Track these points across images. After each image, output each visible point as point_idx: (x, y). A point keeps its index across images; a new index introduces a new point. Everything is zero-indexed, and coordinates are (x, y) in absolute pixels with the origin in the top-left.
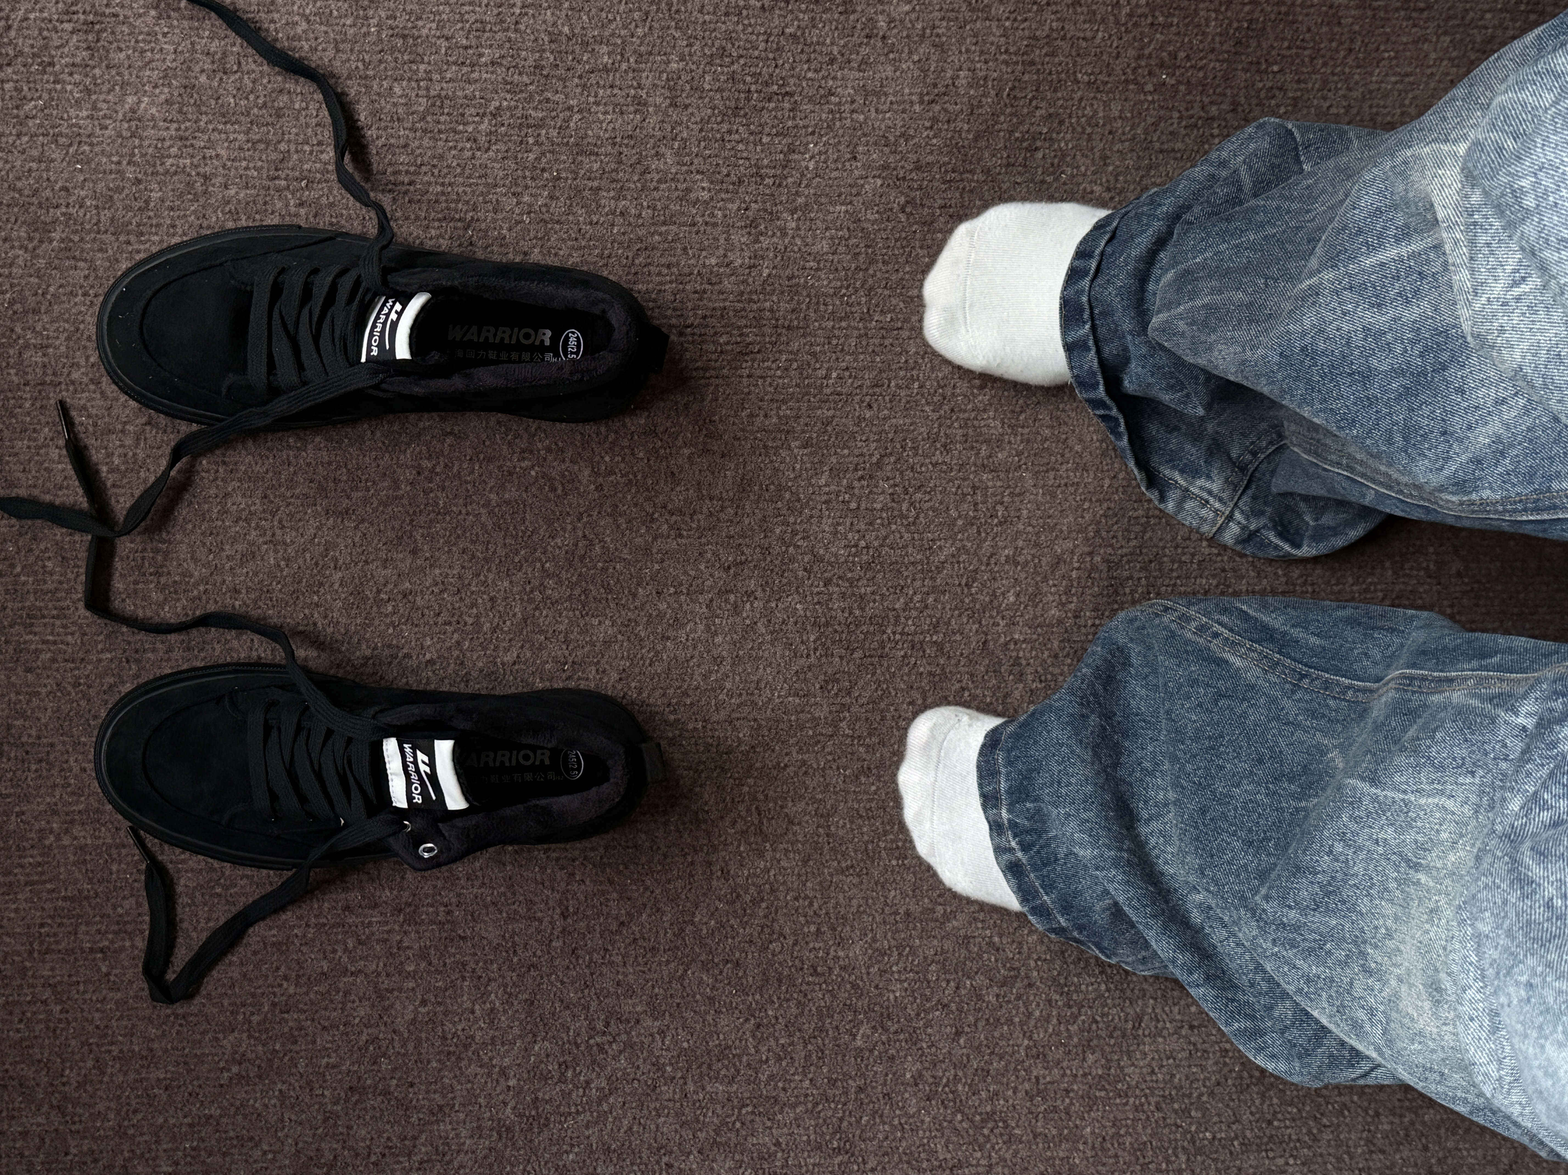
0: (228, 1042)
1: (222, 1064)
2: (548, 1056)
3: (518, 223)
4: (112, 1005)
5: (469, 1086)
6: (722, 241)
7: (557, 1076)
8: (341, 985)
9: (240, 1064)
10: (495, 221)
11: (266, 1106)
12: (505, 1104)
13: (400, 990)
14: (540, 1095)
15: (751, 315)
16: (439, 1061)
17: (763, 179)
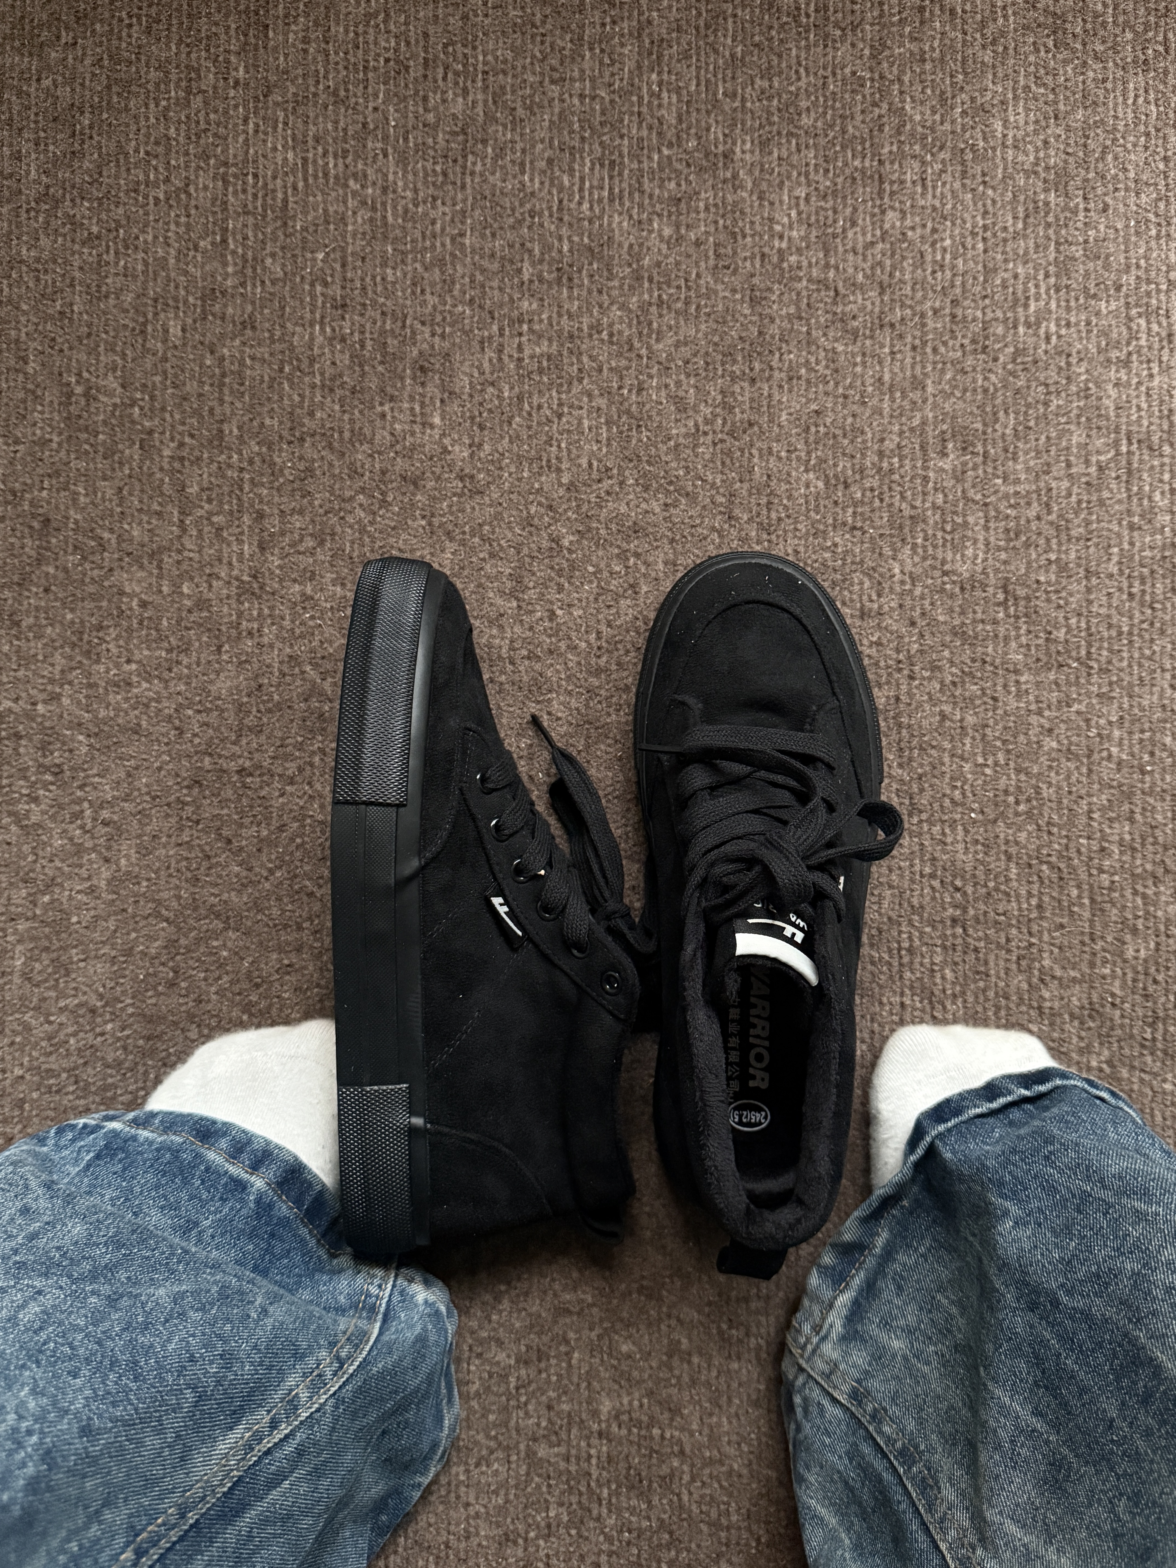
2: (71, 751)
3: (1088, 721)
6: (1073, 974)
7: (47, 761)
10: (1089, 695)
16: (73, 622)
17: (1152, 1025)
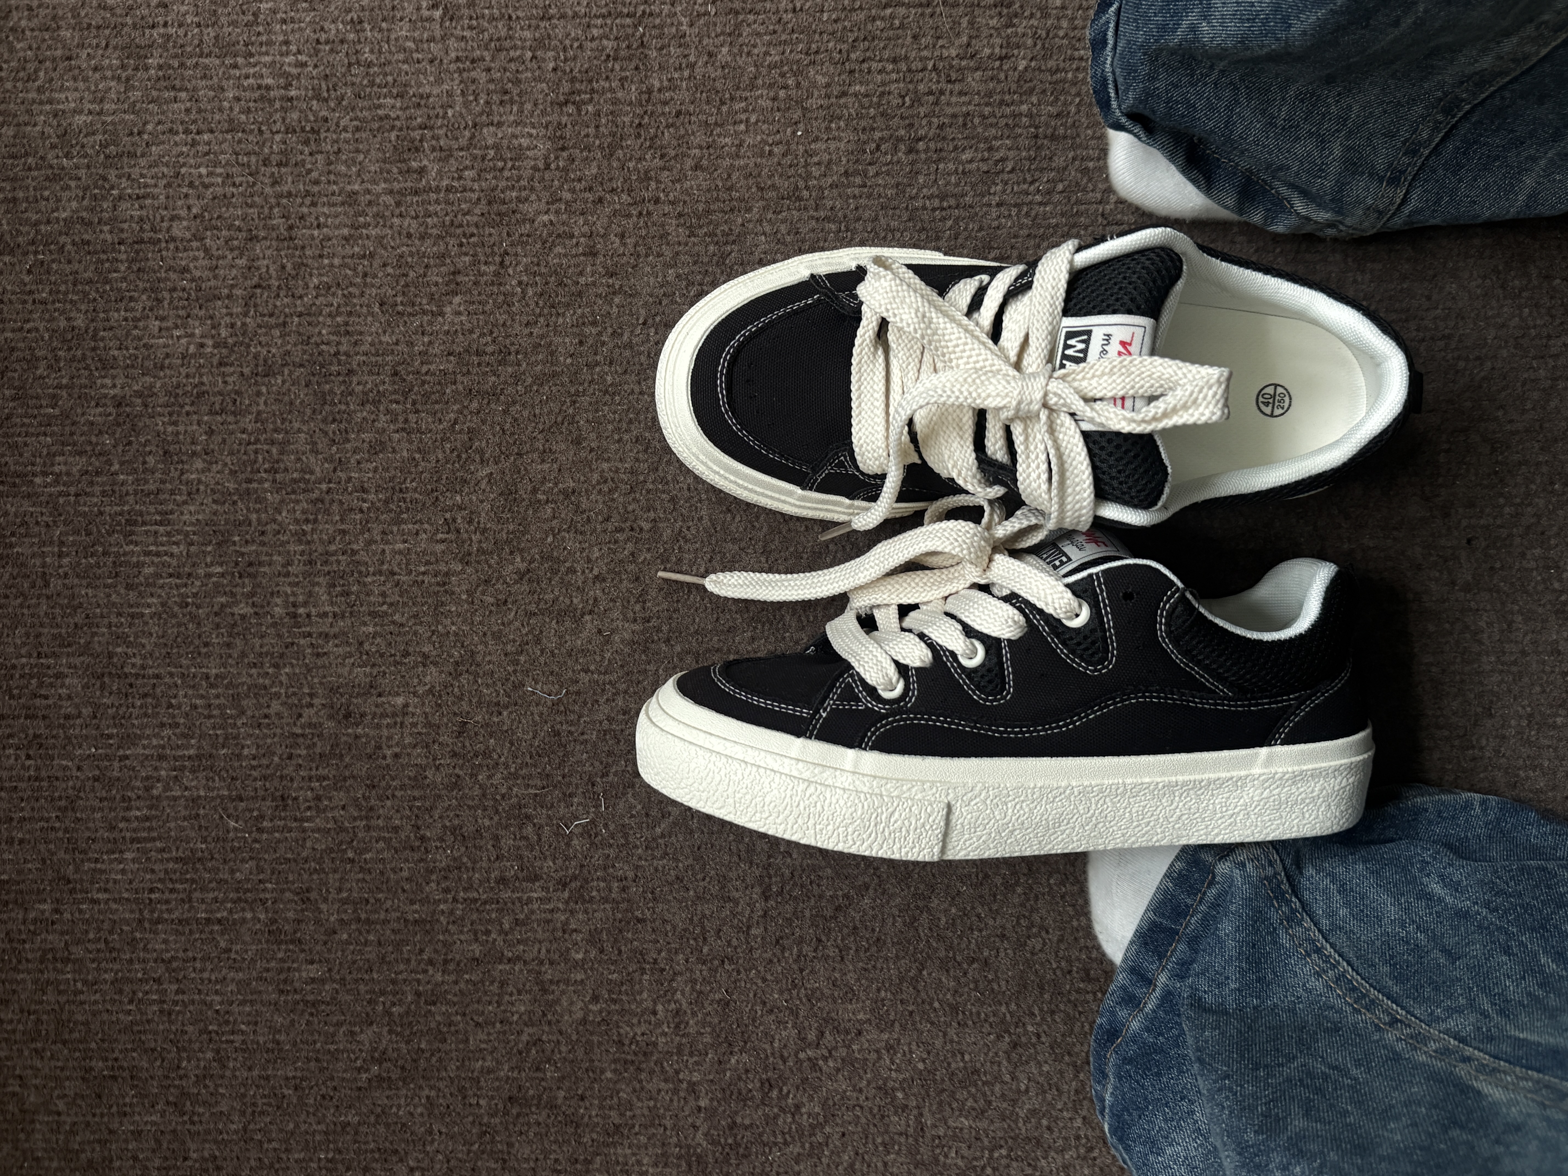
0: (366, 1036)
1: (359, 1063)
4: (232, 987)
5: (652, 1103)
8: (496, 974)
9: (380, 1064)
11: (411, 1114)
12: (695, 1127)
13: (567, 982)
14: (739, 1120)
15: (1003, 122)
